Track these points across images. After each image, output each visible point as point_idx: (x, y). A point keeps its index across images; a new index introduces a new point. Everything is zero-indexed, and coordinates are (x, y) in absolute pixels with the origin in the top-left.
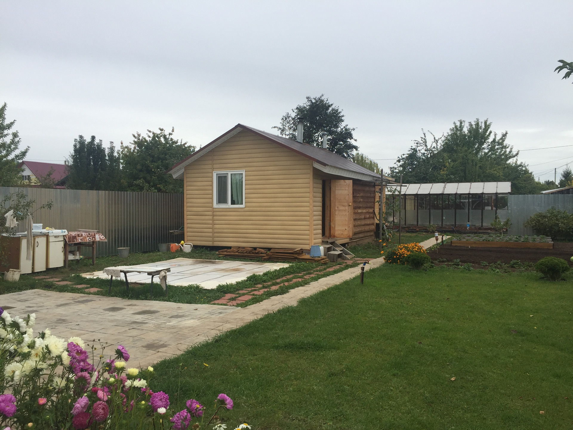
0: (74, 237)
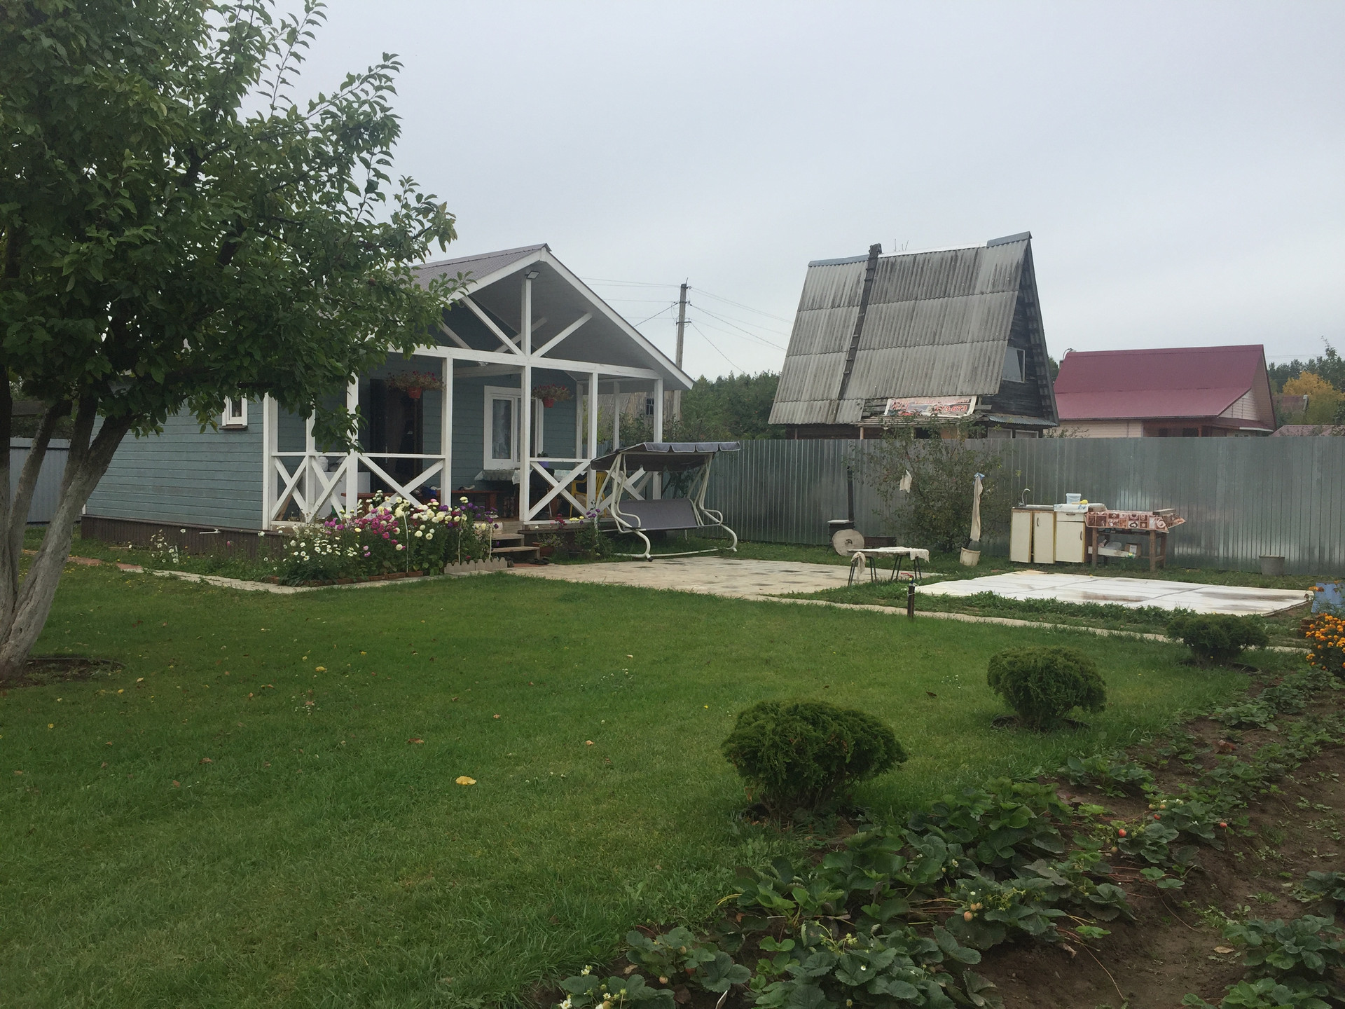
0: (1103, 518)
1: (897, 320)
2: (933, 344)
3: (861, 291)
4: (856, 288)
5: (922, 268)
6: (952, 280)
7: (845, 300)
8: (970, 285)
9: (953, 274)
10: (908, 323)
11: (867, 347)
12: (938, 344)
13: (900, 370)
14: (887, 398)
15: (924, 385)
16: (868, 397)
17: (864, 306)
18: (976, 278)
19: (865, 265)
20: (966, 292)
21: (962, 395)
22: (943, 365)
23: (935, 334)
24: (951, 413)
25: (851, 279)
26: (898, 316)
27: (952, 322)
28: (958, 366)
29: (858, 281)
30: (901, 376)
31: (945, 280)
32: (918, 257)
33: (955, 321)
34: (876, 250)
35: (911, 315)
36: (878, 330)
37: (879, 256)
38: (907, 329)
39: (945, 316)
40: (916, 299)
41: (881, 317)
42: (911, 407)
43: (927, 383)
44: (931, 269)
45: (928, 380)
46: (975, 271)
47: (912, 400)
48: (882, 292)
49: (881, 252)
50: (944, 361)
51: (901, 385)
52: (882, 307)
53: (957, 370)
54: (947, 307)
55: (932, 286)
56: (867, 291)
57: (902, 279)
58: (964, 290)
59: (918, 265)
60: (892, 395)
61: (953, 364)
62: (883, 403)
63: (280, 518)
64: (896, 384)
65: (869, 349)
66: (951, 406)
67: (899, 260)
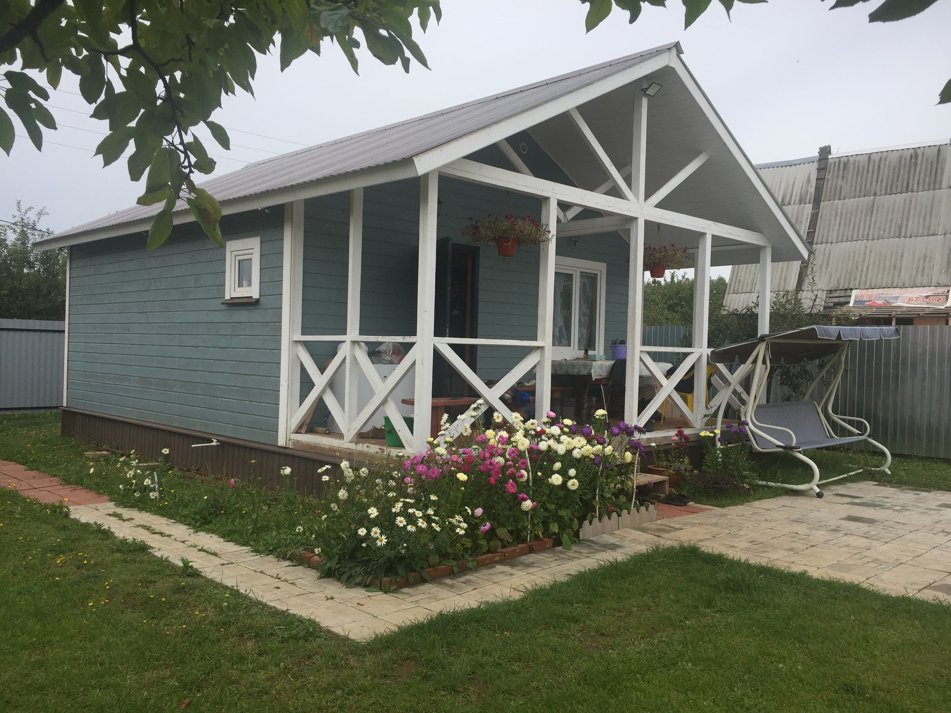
1: (856, 215)
2: (899, 237)
3: (812, 189)
4: (807, 186)
5: (879, 167)
6: (914, 176)
7: (796, 197)
8: (935, 180)
9: (915, 171)
10: (868, 218)
11: (825, 241)
12: (905, 237)
13: (864, 261)
14: (851, 289)
15: (893, 276)
16: (830, 288)
17: (817, 202)
18: (942, 174)
19: (815, 166)
20: (932, 187)
21: (938, 285)
22: (914, 257)
23: (901, 228)
24: (927, 303)
25: (801, 179)
26: (856, 211)
27: (919, 216)
28: (931, 258)
29: (809, 180)
30: (865, 267)
31: (906, 176)
32: (872, 157)
33: (923, 214)
34: (825, 151)
35: (871, 209)
36: (835, 225)
37: (830, 157)
38: (868, 224)
39: (909, 210)
40: (875, 195)
41: (836, 214)
42: (879, 298)
43: (896, 275)
44: (889, 167)
45: (897, 272)
46: (940, 167)
47: (881, 291)
48: (835, 190)
49: (830, 154)
50: (915, 252)
51: (866, 276)
52: (838, 204)
53: (930, 261)
54: (911, 201)
55: (892, 182)
56: (819, 189)
57: (857, 178)
58: (929, 185)
59: (874, 163)
60: (856, 287)
61: (925, 256)
62: (848, 294)
63: (303, 430)
64: (861, 276)
65: (827, 243)
66: (927, 297)
67: (851, 159)
